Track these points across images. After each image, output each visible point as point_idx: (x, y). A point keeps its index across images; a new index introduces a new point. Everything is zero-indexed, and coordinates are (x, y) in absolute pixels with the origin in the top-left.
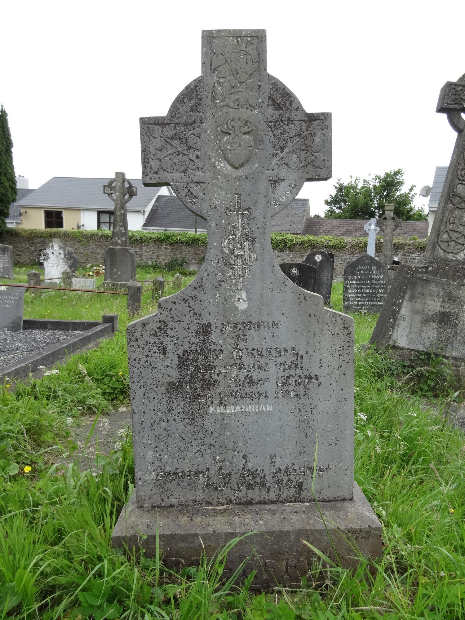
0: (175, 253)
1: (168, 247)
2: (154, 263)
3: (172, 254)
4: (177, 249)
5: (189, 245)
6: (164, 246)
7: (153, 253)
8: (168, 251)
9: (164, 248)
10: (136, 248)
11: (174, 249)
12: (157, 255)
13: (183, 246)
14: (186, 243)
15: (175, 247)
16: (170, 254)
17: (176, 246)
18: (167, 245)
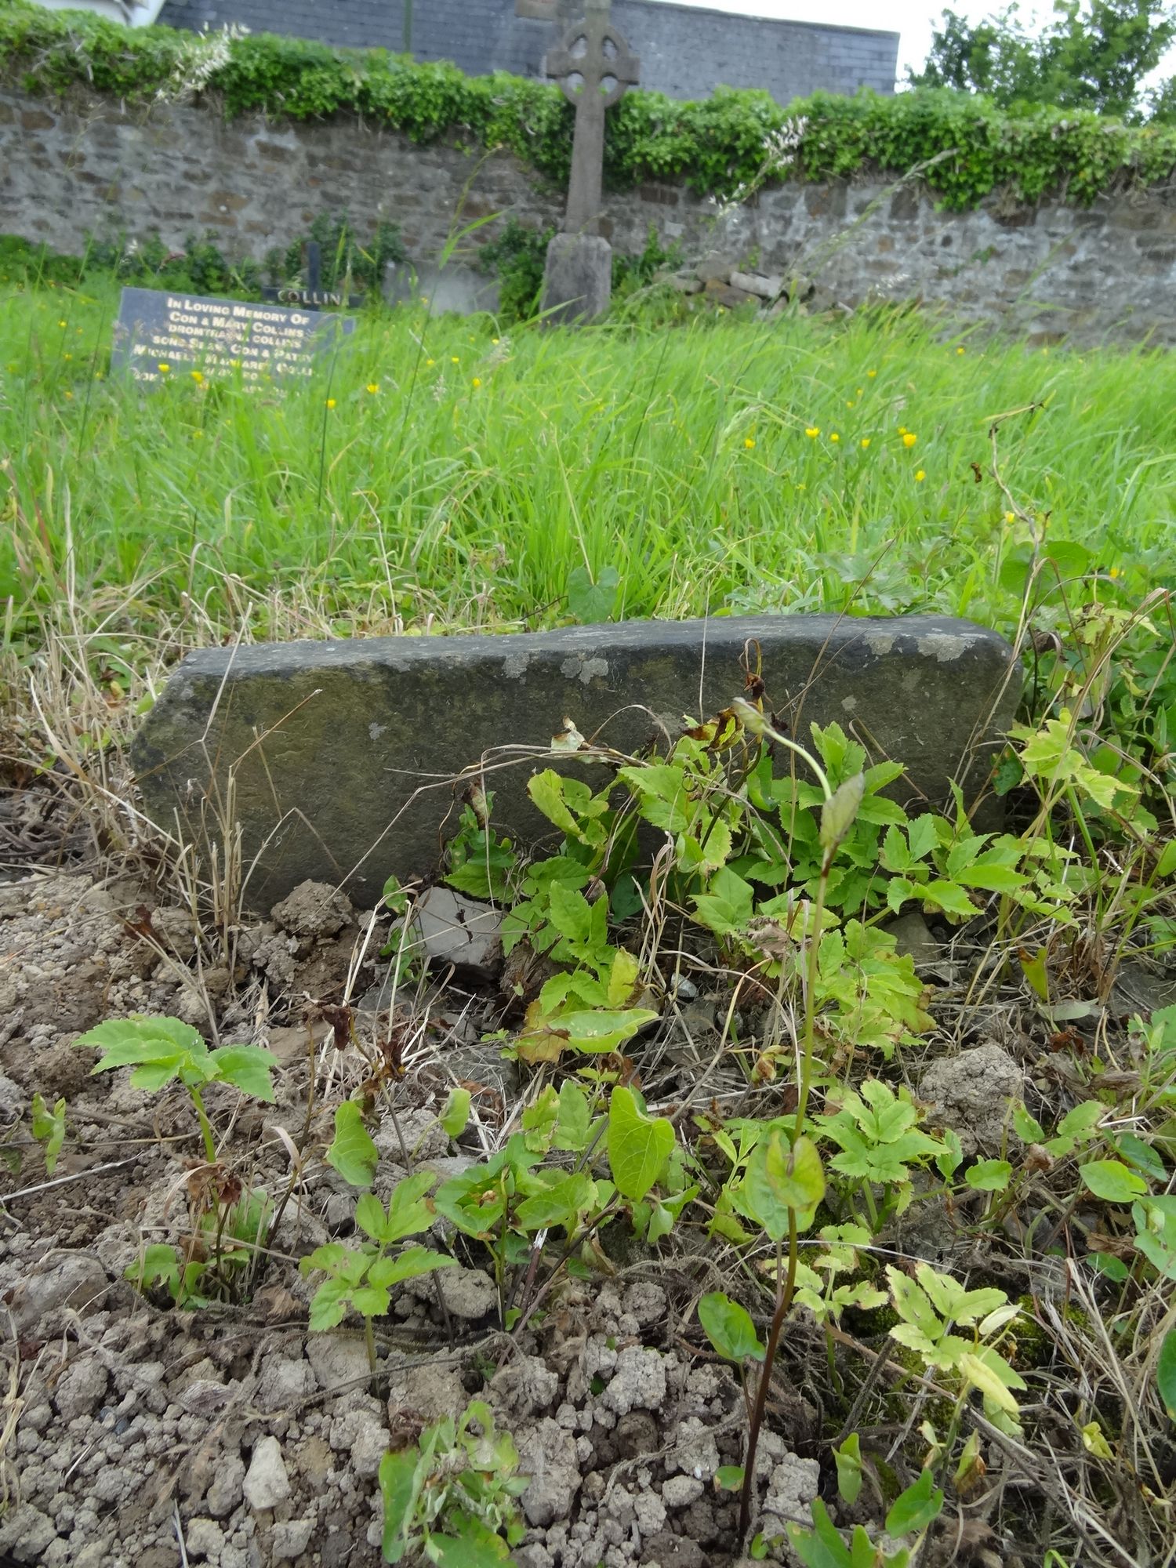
0: (331, 188)
1: (289, 141)
2: (202, 249)
3: (316, 198)
4: (346, 166)
5: (423, 145)
6: (263, 136)
7: (188, 176)
8: (289, 174)
9: (265, 149)
10: (70, 127)
11: (328, 160)
12: (220, 197)
13: (384, 145)
14: (408, 124)
15: (336, 146)
16: (297, 197)
17: (339, 139)
18: (276, 128)
